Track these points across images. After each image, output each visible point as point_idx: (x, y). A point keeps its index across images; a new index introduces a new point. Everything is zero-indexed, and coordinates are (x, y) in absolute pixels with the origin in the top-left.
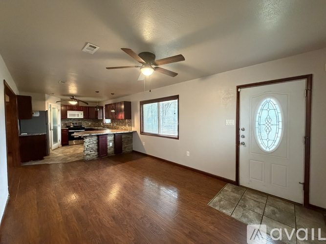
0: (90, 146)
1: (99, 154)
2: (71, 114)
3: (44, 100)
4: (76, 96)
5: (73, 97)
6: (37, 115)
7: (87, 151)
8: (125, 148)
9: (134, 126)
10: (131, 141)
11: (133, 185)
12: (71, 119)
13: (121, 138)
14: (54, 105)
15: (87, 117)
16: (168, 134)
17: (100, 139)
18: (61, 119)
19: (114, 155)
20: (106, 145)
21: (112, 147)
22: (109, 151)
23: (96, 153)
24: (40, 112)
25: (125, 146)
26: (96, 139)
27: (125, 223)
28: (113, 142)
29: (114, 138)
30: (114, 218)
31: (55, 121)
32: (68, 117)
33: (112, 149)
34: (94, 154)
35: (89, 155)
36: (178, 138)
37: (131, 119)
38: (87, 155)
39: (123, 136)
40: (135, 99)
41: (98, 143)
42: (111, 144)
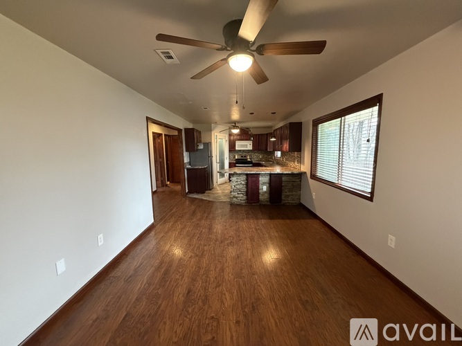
0: (238, 187)
1: (247, 199)
2: (239, 145)
3: (210, 130)
4: (238, 122)
5: (234, 125)
6: (201, 147)
7: (234, 192)
8: (288, 196)
9: (304, 164)
10: (299, 187)
11: (250, 260)
12: (240, 151)
13: (281, 181)
14: (220, 136)
15: (257, 148)
16: (353, 186)
17: (250, 179)
18: (230, 151)
19: (269, 203)
20: (258, 189)
21: (265, 192)
22: (261, 197)
23: (245, 198)
24: (204, 144)
25: (288, 193)
26: (245, 179)
27: (190, 310)
28: (268, 185)
29: (270, 179)
30: (189, 292)
31: (222, 154)
32: (237, 149)
33: (267, 196)
34: (241, 197)
35: (236, 198)
36: (371, 199)
37: (301, 151)
38: (234, 197)
39: (284, 179)
40: (307, 118)
41: (247, 184)
42: (265, 188)
